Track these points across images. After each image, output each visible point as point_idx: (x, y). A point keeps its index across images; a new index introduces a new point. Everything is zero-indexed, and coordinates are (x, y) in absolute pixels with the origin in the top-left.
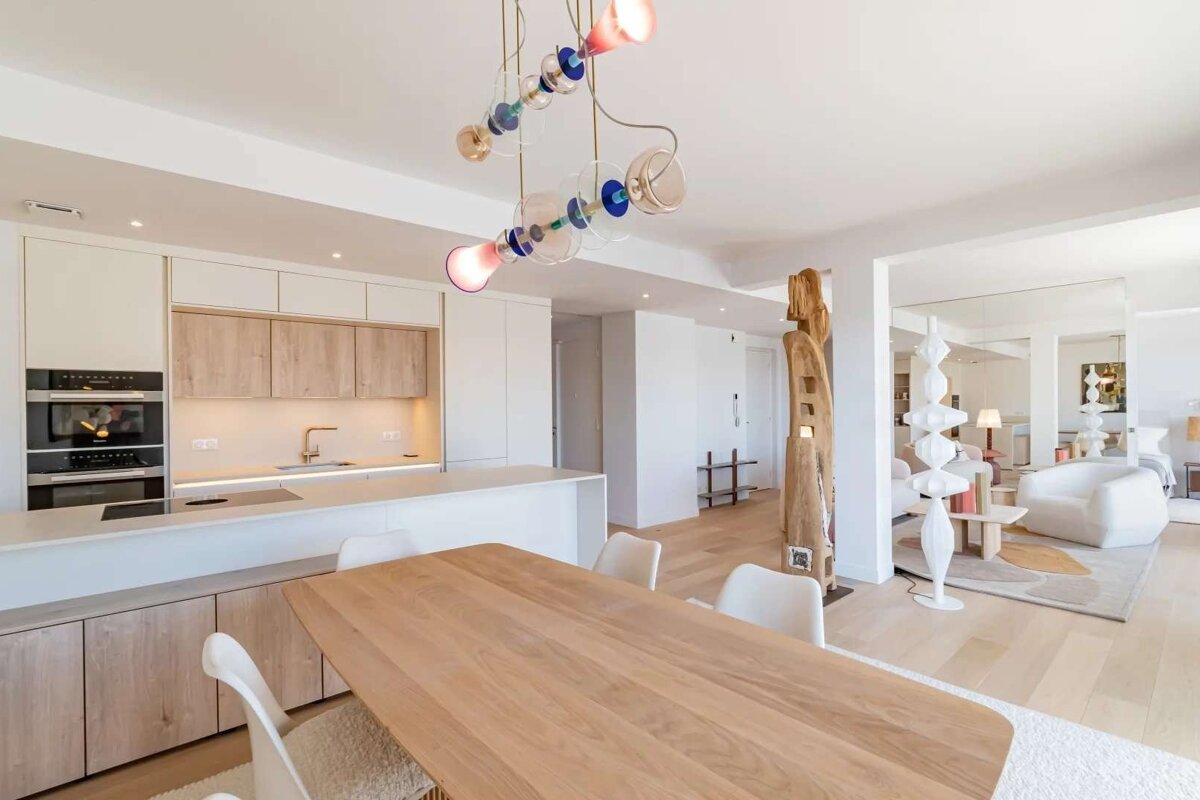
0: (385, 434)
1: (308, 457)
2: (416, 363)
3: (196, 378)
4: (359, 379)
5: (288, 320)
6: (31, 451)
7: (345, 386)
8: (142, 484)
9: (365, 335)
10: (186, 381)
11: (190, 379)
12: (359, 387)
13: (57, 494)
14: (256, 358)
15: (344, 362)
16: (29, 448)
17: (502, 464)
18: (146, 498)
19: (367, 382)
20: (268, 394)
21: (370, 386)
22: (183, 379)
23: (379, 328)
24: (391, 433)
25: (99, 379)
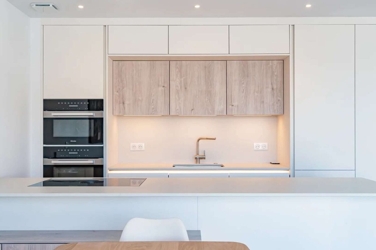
0: (255, 144)
1: (199, 159)
2: (275, 87)
3: (127, 102)
4: (229, 101)
5: (179, 60)
6: (45, 146)
7: (220, 106)
8: (92, 169)
9: (234, 67)
10: (121, 105)
11: (124, 103)
12: (230, 107)
13: (56, 171)
14: (161, 88)
15: (219, 88)
16: (44, 144)
17: (351, 175)
18: (94, 177)
19: (235, 104)
20: (167, 114)
21: (238, 106)
22: (120, 103)
23: (244, 60)
24: (261, 144)
25: (73, 104)
